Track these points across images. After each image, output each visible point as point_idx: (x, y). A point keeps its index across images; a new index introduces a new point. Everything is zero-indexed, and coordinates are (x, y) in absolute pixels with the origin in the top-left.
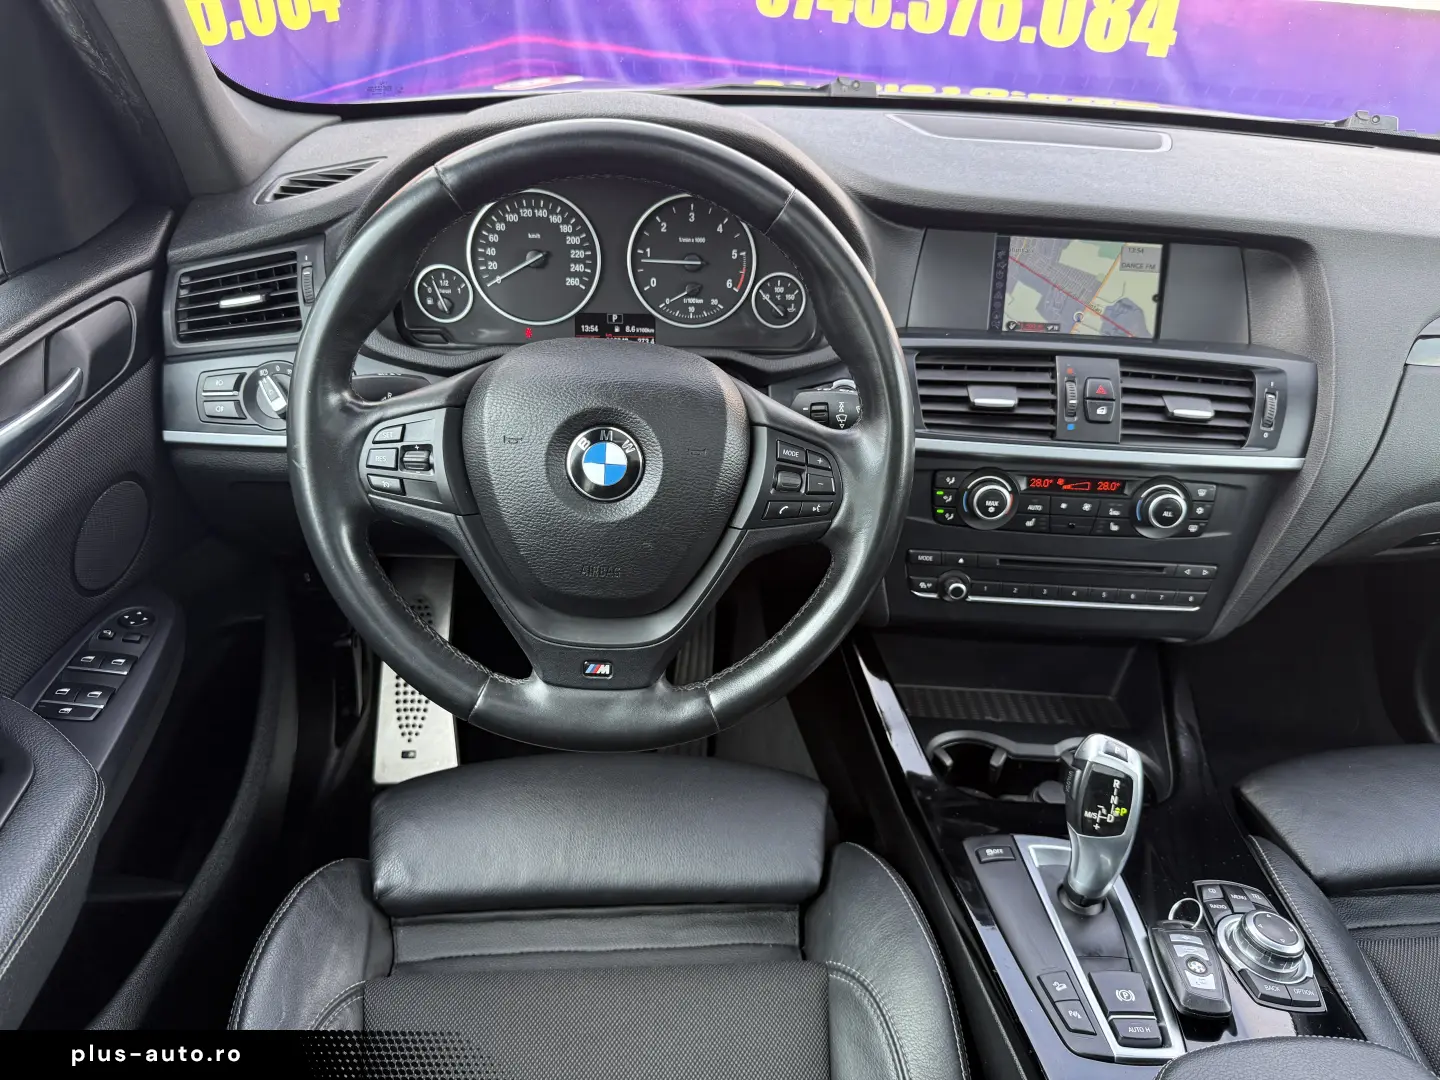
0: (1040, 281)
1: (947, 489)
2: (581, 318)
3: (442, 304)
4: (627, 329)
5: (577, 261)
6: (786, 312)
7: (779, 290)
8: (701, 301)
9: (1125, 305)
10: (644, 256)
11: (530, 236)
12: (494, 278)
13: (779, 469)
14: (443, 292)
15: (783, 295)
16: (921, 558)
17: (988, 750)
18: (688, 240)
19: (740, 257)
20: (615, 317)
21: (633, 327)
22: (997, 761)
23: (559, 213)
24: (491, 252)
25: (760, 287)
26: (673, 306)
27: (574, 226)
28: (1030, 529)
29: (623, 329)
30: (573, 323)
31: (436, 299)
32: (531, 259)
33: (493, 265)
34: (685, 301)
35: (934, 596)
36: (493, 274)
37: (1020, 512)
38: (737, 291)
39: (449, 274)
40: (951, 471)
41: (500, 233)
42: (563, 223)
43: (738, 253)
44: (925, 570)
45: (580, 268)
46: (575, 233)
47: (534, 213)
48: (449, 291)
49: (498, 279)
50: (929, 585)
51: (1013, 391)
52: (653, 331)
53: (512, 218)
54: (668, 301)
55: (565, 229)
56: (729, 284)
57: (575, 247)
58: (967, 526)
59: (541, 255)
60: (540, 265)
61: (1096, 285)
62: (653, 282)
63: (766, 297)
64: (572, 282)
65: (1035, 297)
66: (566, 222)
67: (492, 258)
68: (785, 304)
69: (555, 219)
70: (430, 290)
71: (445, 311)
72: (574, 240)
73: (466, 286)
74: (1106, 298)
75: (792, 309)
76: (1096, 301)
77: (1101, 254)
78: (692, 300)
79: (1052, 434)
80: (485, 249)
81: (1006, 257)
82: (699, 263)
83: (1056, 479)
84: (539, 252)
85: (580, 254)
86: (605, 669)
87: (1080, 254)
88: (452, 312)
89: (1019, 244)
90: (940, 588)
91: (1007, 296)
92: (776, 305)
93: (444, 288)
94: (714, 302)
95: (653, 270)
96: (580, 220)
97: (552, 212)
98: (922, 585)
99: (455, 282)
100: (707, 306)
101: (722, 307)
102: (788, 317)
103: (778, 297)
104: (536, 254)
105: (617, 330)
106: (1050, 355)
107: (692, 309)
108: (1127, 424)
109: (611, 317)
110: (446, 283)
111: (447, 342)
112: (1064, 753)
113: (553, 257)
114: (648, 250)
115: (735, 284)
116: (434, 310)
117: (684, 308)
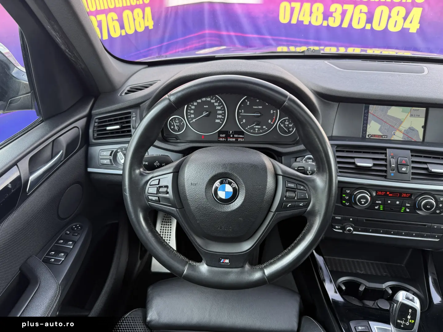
0: (379, 120)
1: (347, 194)
2: (220, 132)
3: (176, 128)
4: (235, 136)
5: (220, 114)
6: (289, 130)
7: (287, 123)
8: (260, 127)
9: (411, 129)
10: (242, 112)
11: (204, 106)
12: (193, 120)
13: (287, 191)
14: (177, 124)
15: (288, 125)
16: (336, 218)
17: (359, 284)
18: (256, 107)
19: (274, 113)
20: (231, 132)
21: (237, 135)
22: (362, 288)
23: (214, 99)
24: (192, 112)
25: (280, 122)
26: (250, 129)
27: (219, 103)
28: (376, 209)
29: (233, 136)
30: (217, 134)
31: (174, 127)
32: (204, 114)
33: (192, 116)
34: (254, 127)
35: (341, 231)
36: (193, 119)
37: (373, 203)
38: (272, 123)
39: (179, 119)
40: (348, 188)
41: (195, 106)
42: (215, 102)
43: (273, 111)
44: (338, 222)
45: (220, 116)
46: (219, 106)
47: (206, 99)
48: (178, 124)
49: (194, 120)
50: (339, 227)
51: (371, 161)
52: (243, 136)
53: (199, 101)
54: (249, 127)
55: (216, 104)
56: (270, 121)
57: (219, 110)
58: (353, 207)
59: (208, 113)
60: (207, 116)
61: (400, 122)
62: (244, 121)
63: (282, 125)
64: (217, 121)
65: (378, 126)
66: (216, 102)
67: (192, 114)
68: (288, 128)
69: (212, 101)
70: (172, 124)
71: (176, 130)
72: (219, 108)
73: (184, 122)
74: (405, 126)
75: (291, 129)
76: (401, 128)
77: (403, 111)
78: (257, 127)
79: (385, 177)
80: (190, 111)
81: (368, 112)
82: (260, 115)
83: (386, 192)
84: (207, 112)
85: (221, 112)
87: (395, 111)
88: (179, 131)
89: (372, 108)
90: (343, 228)
91: (368, 126)
92: (285, 128)
93: (177, 123)
94: (264, 127)
95: (244, 117)
96: (221, 101)
97: (212, 99)
98: (337, 227)
99: (181, 121)
100: (262, 128)
101: (267, 129)
102: (290, 132)
103: (286, 126)
104: (206, 112)
105: (231, 136)
106: (385, 148)
107: (257, 129)
108: (413, 174)
109: (230, 132)
110: (178, 121)
111: (177, 140)
112: (386, 287)
113: (212, 113)
114: (243, 111)
115: (272, 121)
116: (174, 130)
117: (254, 129)
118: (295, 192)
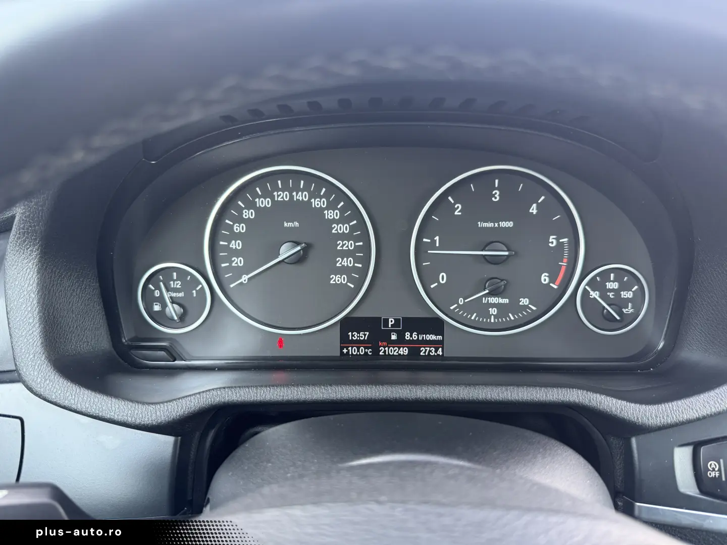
2: (348, 324)
3: (173, 310)
4: (407, 336)
5: (345, 254)
6: (620, 313)
7: (612, 285)
8: (506, 301)
10: (432, 245)
11: (285, 224)
12: (240, 278)
14: (174, 295)
15: (617, 292)
18: (490, 225)
19: (560, 245)
20: (391, 322)
21: (415, 335)
23: (324, 196)
24: (236, 245)
25: (587, 284)
26: (470, 310)
27: (342, 211)
29: (401, 335)
30: (337, 330)
31: (164, 306)
32: (286, 252)
33: (238, 262)
34: (484, 301)
36: (239, 272)
38: (555, 287)
39: (182, 274)
41: (247, 222)
42: (328, 208)
43: (558, 240)
45: (348, 262)
46: (342, 220)
47: (292, 197)
48: (181, 295)
49: (245, 278)
52: (440, 338)
53: (264, 203)
54: (461, 301)
55: (330, 215)
56: (545, 278)
57: (343, 237)
59: (299, 248)
60: (299, 259)
62: (443, 278)
63: (594, 295)
64: (336, 279)
66: (331, 206)
67: (237, 253)
68: (618, 304)
69: (317, 203)
70: (157, 294)
71: (172, 319)
72: (344, 229)
73: (203, 288)
75: (629, 310)
78: (494, 300)
80: (229, 243)
82: (506, 253)
84: (297, 243)
85: (349, 245)
88: (183, 319)
92: (609, 305)
93: (176, 290)
94: (524, 301)
95: (443, 263)
96: (349, 204)
97: (314, 195)
99: (190, 284)
100: (514, 306)
101: (534, 308)
102: (626, 320)
103: (611, 295)
104: (294, 247)
105: (394, 337)
107: (493, 311)
109: (386, 321)
110: (178, 284)
111: (174, 361)
113: (314, 249)
114: (437, 238)
115: (553, 280)
116: (161, 318)
117: (483, 310)
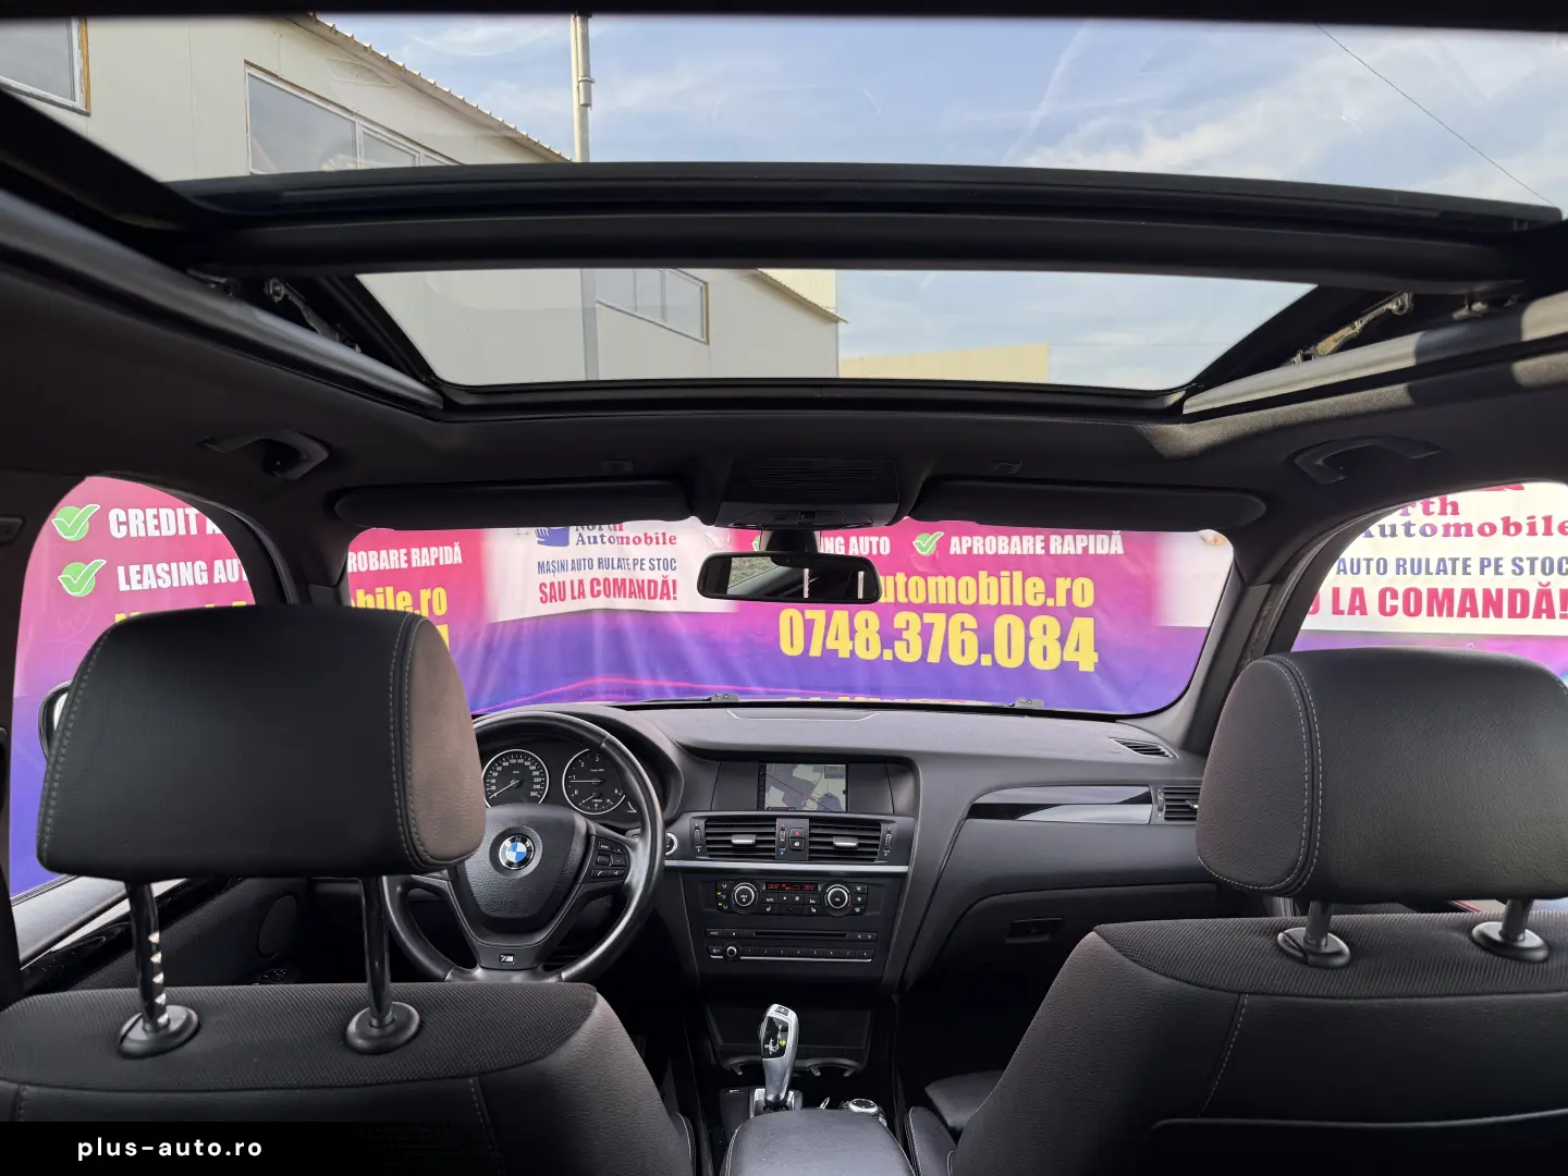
0: (780, 785)
1: (722, 890)
5: (537, 783)
8: (601, 801)
9: (828, 797)
11: (514, 772)
12: (494, 794)
13: (599, 854)
16: (712, 933)
18: (596, 770)
23: (529, 760)
24: (493, 781)
26: (586, 804)
27: (536, 767)
28: (768, 913)
32: (513, 783)
33: (494, 788)
34: (592, 801)
35: (720, 956)
36: (493, 792)
37: (761, 902)
38: (620, 794)
40: (725, 881)
41: (499, 772)
42: (531, 765)
44: (715, 941)
45: (538, 787)
46: (536, 770)
47: (517, 761)
50: (718, 951)
51: (754, 836)
53: (506, 764)
55: (531, 768)
57: (536, 776)
58: (733, 911)
59: (519, 781)
60: (519, 786)
61: (811, 786)
62: (577, 792)
64: (533, 794)
65: (782, 794)
66: (533, 764)
67: (493, 784)
69: (527, 763)
72: (537, 773)
74: (818, 793)
76: (814, 795)
77: (814, 771)
78: (596, 800)
79: (772, 857)
80: (490, 780)
81: (765, 774)
82: (600, 782)
83: (781, 884)
84: (518, 779)
85: (539, 780)
86: (510, 959)
87: (803, 772)
89: (771, 768)
90: (723, 953)
91: (767, 795)
94: (609, 801)
95: (576, 786)
96: (540, 764)
97: (526, 760)
98: (714, 951)
100: (604, 803)
101: (612, 803)
104: (516, 781)
106: (774, 818)
107: (596, 805)
108: (811, 851)
112: (812, 1065)
113: (525, 780)
114: (573, 777)
117: (592, 805)
118: (609, 856)
